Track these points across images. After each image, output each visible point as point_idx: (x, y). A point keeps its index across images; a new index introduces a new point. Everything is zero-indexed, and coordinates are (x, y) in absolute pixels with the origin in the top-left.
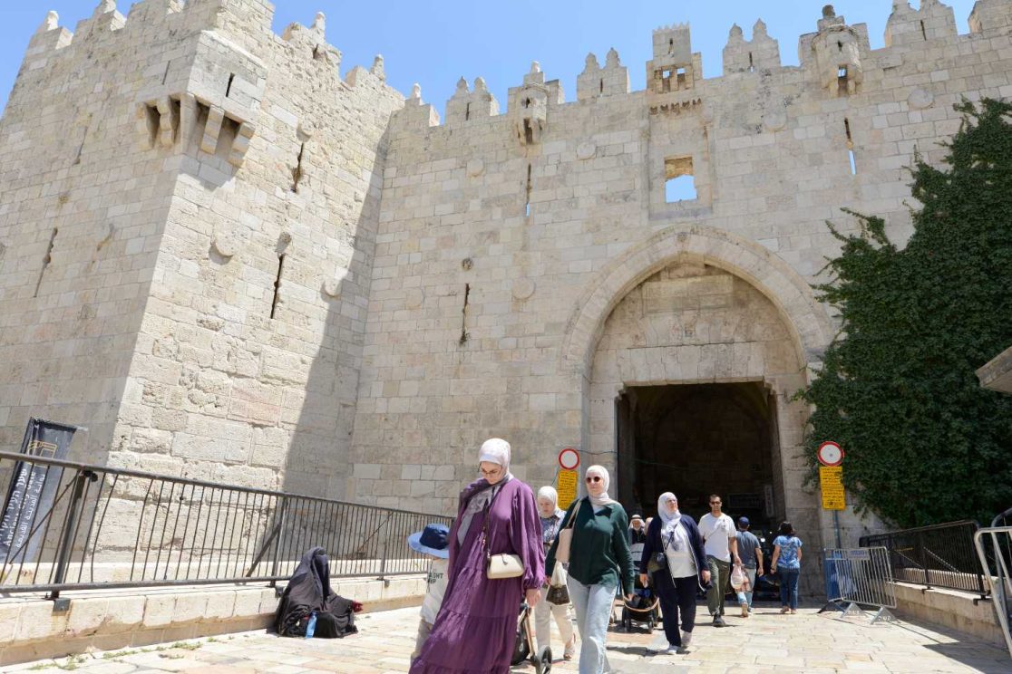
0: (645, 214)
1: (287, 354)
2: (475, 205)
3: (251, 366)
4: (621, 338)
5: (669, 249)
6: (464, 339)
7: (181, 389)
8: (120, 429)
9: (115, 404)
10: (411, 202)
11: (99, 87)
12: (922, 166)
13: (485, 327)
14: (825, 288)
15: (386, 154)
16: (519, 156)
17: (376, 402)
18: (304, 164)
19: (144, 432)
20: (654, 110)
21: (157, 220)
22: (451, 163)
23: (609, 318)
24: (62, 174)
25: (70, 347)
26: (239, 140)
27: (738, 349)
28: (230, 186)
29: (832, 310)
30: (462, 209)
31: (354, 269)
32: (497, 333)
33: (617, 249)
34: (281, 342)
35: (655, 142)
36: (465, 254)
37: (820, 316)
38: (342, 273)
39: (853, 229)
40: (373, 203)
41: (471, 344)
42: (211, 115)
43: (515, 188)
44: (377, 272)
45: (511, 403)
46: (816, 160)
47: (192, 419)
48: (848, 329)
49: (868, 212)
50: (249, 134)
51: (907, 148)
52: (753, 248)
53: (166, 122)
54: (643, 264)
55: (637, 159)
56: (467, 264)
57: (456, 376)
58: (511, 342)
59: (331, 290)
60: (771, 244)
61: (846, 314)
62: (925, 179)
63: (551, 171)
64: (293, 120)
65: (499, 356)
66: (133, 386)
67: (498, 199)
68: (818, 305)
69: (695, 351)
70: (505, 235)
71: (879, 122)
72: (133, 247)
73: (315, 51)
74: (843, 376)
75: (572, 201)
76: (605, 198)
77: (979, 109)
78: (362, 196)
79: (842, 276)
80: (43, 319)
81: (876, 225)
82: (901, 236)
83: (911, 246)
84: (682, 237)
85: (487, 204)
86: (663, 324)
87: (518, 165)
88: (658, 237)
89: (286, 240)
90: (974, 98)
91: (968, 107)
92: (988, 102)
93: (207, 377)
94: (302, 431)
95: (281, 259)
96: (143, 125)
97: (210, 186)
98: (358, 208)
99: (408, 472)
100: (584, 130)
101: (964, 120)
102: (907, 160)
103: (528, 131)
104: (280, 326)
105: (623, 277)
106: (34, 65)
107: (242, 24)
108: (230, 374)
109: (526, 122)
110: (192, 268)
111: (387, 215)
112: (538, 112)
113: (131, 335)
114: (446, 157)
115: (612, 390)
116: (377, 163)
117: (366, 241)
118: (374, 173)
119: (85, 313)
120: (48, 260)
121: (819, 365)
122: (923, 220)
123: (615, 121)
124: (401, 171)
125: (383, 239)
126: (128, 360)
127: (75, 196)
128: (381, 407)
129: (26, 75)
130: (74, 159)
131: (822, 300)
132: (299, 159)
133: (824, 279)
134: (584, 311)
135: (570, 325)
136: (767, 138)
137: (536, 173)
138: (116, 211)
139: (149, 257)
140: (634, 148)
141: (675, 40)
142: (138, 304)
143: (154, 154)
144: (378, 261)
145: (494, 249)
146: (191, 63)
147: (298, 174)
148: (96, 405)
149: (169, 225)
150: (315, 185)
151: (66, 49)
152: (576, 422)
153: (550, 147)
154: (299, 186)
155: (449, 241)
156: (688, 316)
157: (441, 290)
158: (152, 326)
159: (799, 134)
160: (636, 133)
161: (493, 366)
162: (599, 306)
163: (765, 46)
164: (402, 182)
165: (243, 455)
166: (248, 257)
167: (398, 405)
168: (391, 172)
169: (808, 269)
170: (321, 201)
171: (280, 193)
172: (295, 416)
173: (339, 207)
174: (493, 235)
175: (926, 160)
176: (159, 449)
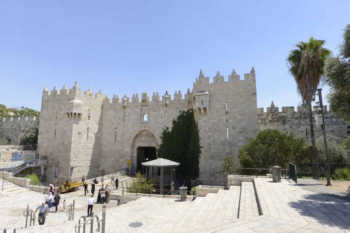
0: (140, 123)
1: (90, 144)
2: (117, 118)
3: (85, 147)
4: (138, 140)
5: (143, 129)
6: (115, 140)
7: (77, 153)
8: (71, 159)
9: (70, 156)
10: (107, 117)
11: (58, 105)
12: (174, 120)
13: (118, 139)
14: (161, 137)
15: (103, 107)
16: (123, 110)
17: (104, 149)
18: (90, 115)
19: (73, 159)
20: (142, 105)
21: (71, 131)
22: (113, 110)
23: (136, 137)
24: (55, 120)
25: (62, 148)
26: (80, 116)
27: (152, 143)
28: (80, 123)
29: (161, 140)
30: (115, 119)
31: (99, 129)
32: (120, 140)
33: (136, 128)
34: (89, 143)
35: (142, 111)
36: (115, 127)
37: (160, 140)
38: (97, 130)
39: (165, 129)
40: (101, 117)
41: (116, 141)
42: (76, 114)
43: (123, 116)
44: (103, 128)
45: (122, 150)
46: (162, 117)
47: (79, 156)
48: (163, 143)
49: (167, 126)
50: (82, 115)
51: (173, 117)
52: (153, 130)
53: (70, 116)
54: (139, 131)
55: (139, 114)
56: (116, 128)
57: (115, 146)
58: (122, 141)
59: (95, 133)
60: (155, 130)
61: (163, 141)
62: (174, 122)
63: (128, 114)
64: (87, 108)
65: (120, 143)
66: (72, 153)
67: (120, 118)
68: (160, 139)
69: (147, 143)
70: (121, 124)
71: (170, 112)
72: (68, 134)
73: (90, 95)
74: (161, 149)
75: (130, 120)
76: (135, 120)
77: (182, 112)
78: (99, 116)
79: (163, 135)
80: (57, 143)
81: (168, 128)
82: (170, 130)
83: (171, 132)
84: (145, 127)
85: (118, 118)
86: (143, 138)
87: (123, 112)
88: (141, 127)
89: (88, 128)
90: (182, 110)
91: (181, 111)
92: (183, 111)
93: (80, 150)
94: (93, 155)
95: (88, 131)
96: (67, 115)
97: (77, 124)
98: (99, 118)
99: (109, 159)
100: (132, 108)
101: (180, 113)
102: (172, 119)
103: (124, 107)
104: (89, 141)
105: (137, 132)
106: (45, 98)
107: (79, 96)
108: (83, 149)
109: (124, 106)
110: (76, 136)
111: (104, 118)
112: (125, 104)
113: (70, 147)
114: (112, 109)
115: (136, 147)
116: (101, 110)
117: (100, 124)
118: (101, 111)
119: (63, 143)
120: (55, 134)
121: (159, 147)
122: (173, 128)
123: (137, 107)
124: (106, 111)
125: (103, 123)
126: (70, 150)
127: (58, 124)
128: (104, 150)
129: (44, 99)
130: (56, 118)
131: (160, 138)
132: (89, 114)
133: (161, 135)
134: (132, 137)
135: (130, 139)
136: (156, 113)
137: (126, 114)
138: (65, 128)
139: (71, 136)
140: (139, 112)
141: (144, 95)
142: (70, 143)
143: (69, 120)
144: (103, 126)
145: (120, 126)
146: (73, 108)
147: (89, 117)
148: (67, 156)
149: (73, 131)
150: (92, 118)
151: (50, 96)
152: (130, 153)
153: (127, 110)
154: (90, 119)
155: (113, 124)
156: (147, 137)
157: (112, 132)
158: (73, 146)
159: (160, 113)
160: (139, 109)
161: (119, 144)
162: (133, 136)
163: (158, 96)
164: (105, 113)
165: (86, 159)
166: (83, 132)
167: (107, 149)
168: (104, 111)
169: (159, 134)
170: (93, 120)
171: (87, 121)
172: (92, 153)
173: (96, 120)
174: (119, 124)
175: (175, 119)
176: (75, 161)
